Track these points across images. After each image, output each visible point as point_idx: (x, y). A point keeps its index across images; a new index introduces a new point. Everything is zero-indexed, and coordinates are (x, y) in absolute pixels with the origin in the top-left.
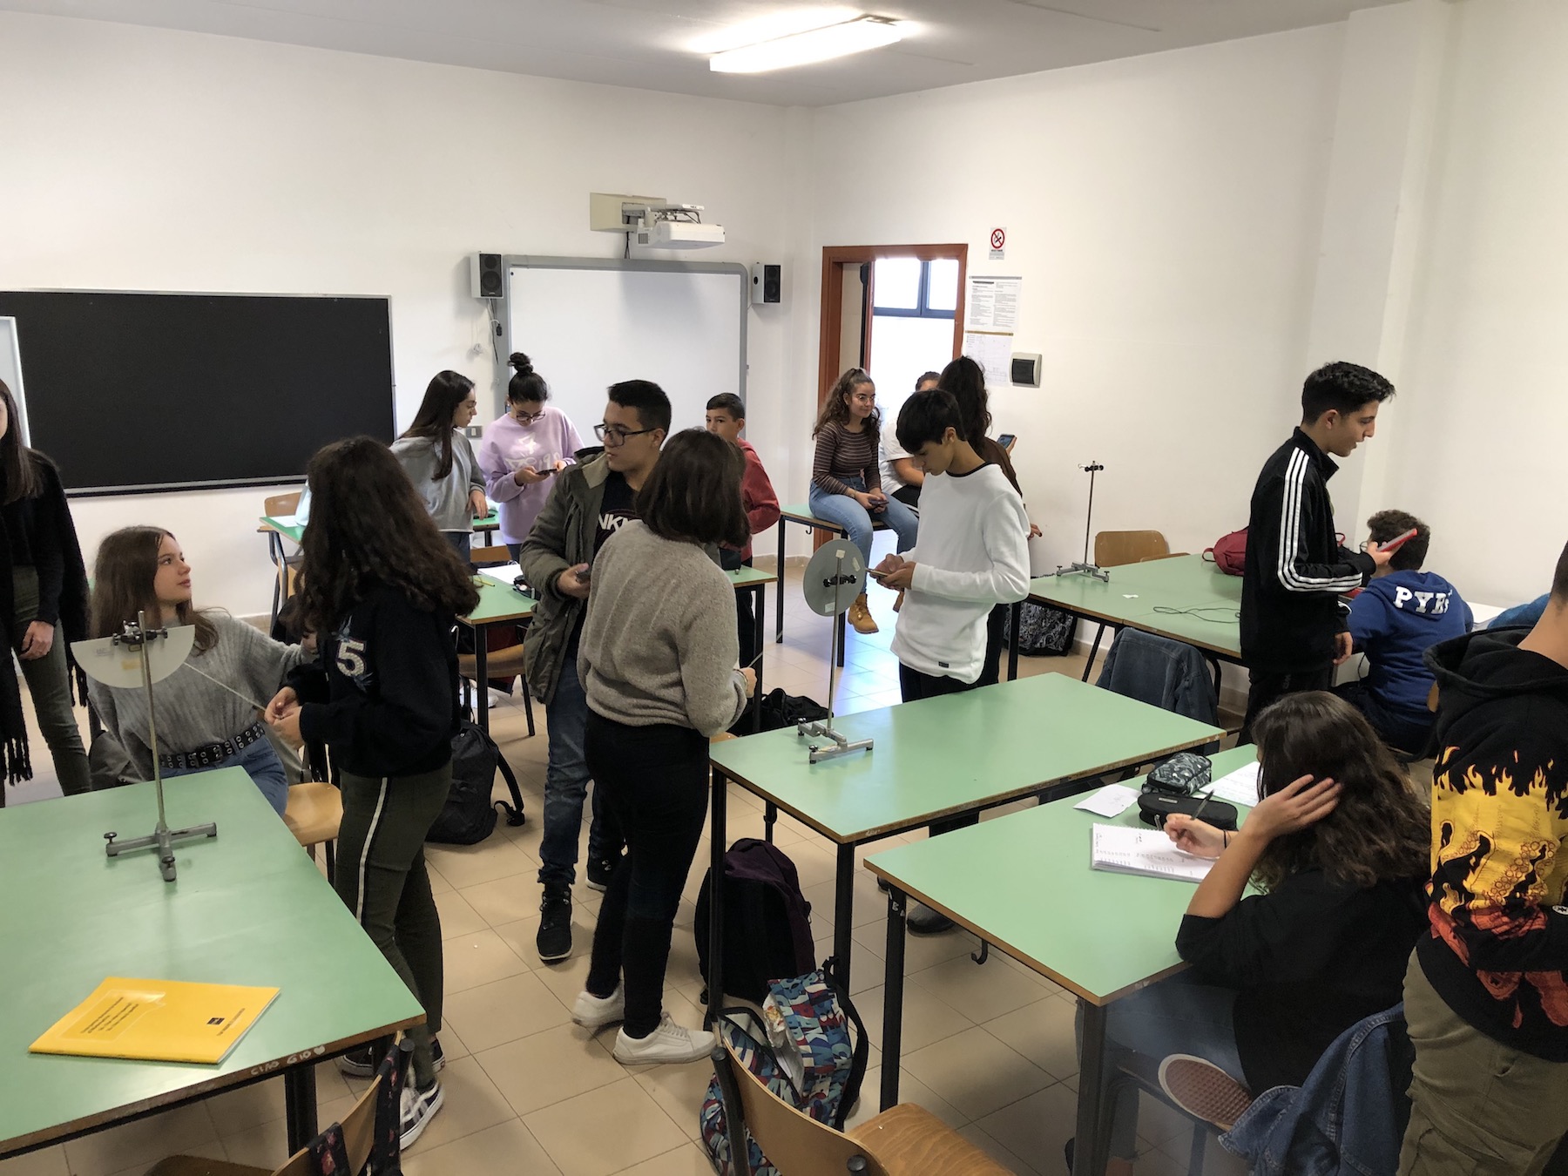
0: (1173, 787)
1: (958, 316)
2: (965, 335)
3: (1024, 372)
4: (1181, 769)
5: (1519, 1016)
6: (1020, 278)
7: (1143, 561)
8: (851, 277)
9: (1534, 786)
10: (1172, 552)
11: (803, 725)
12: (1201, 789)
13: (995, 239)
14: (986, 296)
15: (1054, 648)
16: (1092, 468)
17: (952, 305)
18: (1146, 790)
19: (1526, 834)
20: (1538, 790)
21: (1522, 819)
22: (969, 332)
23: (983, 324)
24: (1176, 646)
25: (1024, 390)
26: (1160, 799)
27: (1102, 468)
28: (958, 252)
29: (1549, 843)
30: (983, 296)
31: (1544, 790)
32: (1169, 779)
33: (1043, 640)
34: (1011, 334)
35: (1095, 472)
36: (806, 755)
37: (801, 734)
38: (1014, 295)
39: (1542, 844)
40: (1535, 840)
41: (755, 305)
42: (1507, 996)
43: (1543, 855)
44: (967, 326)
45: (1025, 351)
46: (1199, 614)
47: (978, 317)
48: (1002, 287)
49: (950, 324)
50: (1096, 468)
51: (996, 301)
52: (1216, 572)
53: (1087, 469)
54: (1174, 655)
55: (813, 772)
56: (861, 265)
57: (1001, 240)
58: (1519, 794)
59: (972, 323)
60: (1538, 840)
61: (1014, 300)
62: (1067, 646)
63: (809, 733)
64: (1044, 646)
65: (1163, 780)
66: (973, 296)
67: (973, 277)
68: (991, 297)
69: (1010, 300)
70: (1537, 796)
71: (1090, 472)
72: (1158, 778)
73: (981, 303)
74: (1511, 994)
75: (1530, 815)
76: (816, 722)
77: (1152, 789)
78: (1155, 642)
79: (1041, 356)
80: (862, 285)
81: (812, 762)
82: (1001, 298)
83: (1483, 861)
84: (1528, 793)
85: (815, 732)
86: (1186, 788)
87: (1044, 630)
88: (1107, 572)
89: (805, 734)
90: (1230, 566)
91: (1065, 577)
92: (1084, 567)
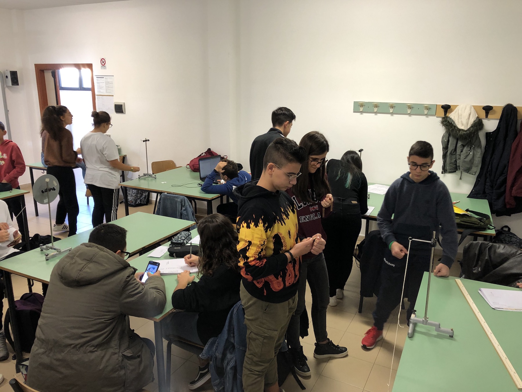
0: (179, 243)
1: (92, 90)
2: (96, 97)
3: (119, 109)
4: (181, 237)
5: (265, 291)
6: (113, 76)
7: (168, 170)
8: (48, 76)
9: (260, 224)
10: (177, 166)
11: (42, 247)
12: (188, 242)
13: (102, 62)
14: (102, 82)
15: (143, 203)
16: (146, 141)
17: (90, 86)
18: (171, 246)
19: (260, 238)
20: (261, 225)
21: (258, 234)
22: (97, 95)
23: (102, 92)
24: (179, 197)
25: (120, 115)
26: (175, 248)
27: (149, 140)
28: (90, 66)
29: (266, 240)
30: (101, 82)
31: (262, 224)
32: (178, 241)
33: (139, 201)
34: (113, 96)
35: (147, 142)
36: (44, 257)
37: (42, 250)
38: (112, 82)
39: (264, 240)
40: (262, 239)
41: (8, 87)
42: (261, 286)
43: (264, 244)
44: (96, 93)
45: (119, 102)
46: (186, 186)
47: (100, 90)
48: (107, 79)
49: (90, 93)
50: (147, 140)
51: (106, 84)
52: (191, 171)
53: (144, 141)
54: (179, 200)
55: (47, 264)
56: (52, 71)
57: (104, 62)
58: (256, 227)
59: (98, 92)
60: (263, 239)
61: (112, 84)
62: (148, 202)
63: (45, 249)
64: (139, 203)
65: (176, 242)
66: (97, 83)
67: (96, 76)
68: (104, 83)
69: (110, 84)
70: (260, 227)
71: (145, 142)
72: (174, 241)
73: (100, 85)
74: (263, 285)
75: (260, 233)
76: (47, 245)
77: (173, 245)
78: (173, 196)
79: (124, 103)
80: (53, 79)
81: (47, 260)
82: (107, 83)
83: (250, 247)
84: (258, 226)
85: (47, 249)
86: (183, 243)
87: (138, 198)
88: (155, 175)
89: (44, 250)
90: (195, 169)
91: (142, 179)
92: (147, 174)
